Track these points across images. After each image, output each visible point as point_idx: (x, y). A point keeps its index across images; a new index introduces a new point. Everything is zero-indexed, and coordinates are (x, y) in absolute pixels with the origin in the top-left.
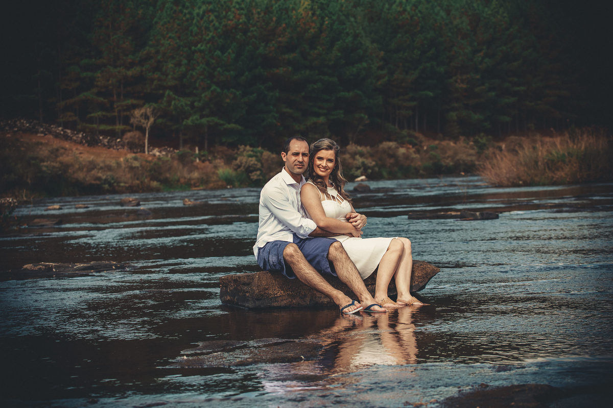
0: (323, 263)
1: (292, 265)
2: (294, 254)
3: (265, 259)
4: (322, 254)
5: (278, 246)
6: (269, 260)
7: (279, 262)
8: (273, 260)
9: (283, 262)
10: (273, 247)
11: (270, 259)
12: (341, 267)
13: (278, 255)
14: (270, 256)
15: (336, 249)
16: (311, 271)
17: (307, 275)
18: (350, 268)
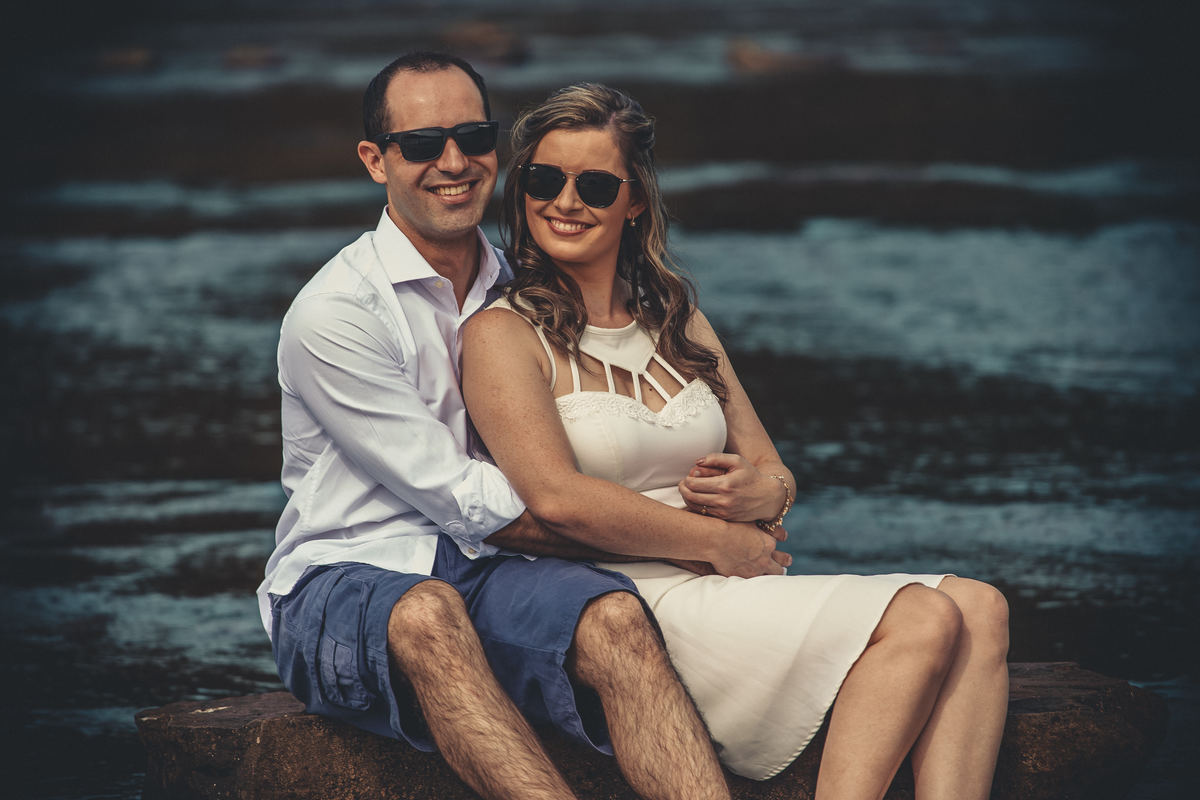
0: (553, 691)
1: (420, 687)
2: (437, 630)
3: (300, 655)
4: (550, 648)
5: (363, 597)
6: (318, 663)
7: (368, 675)
8: (340, 663)
9: (386, 678)
10: (341, 599)
11: (326, 658)
12: (631, 719)
13: (362, 641)
14: (328, 643)
15: (614, 633)
16: (499, 727)
17: (479, 743)
18: (670, 733)
